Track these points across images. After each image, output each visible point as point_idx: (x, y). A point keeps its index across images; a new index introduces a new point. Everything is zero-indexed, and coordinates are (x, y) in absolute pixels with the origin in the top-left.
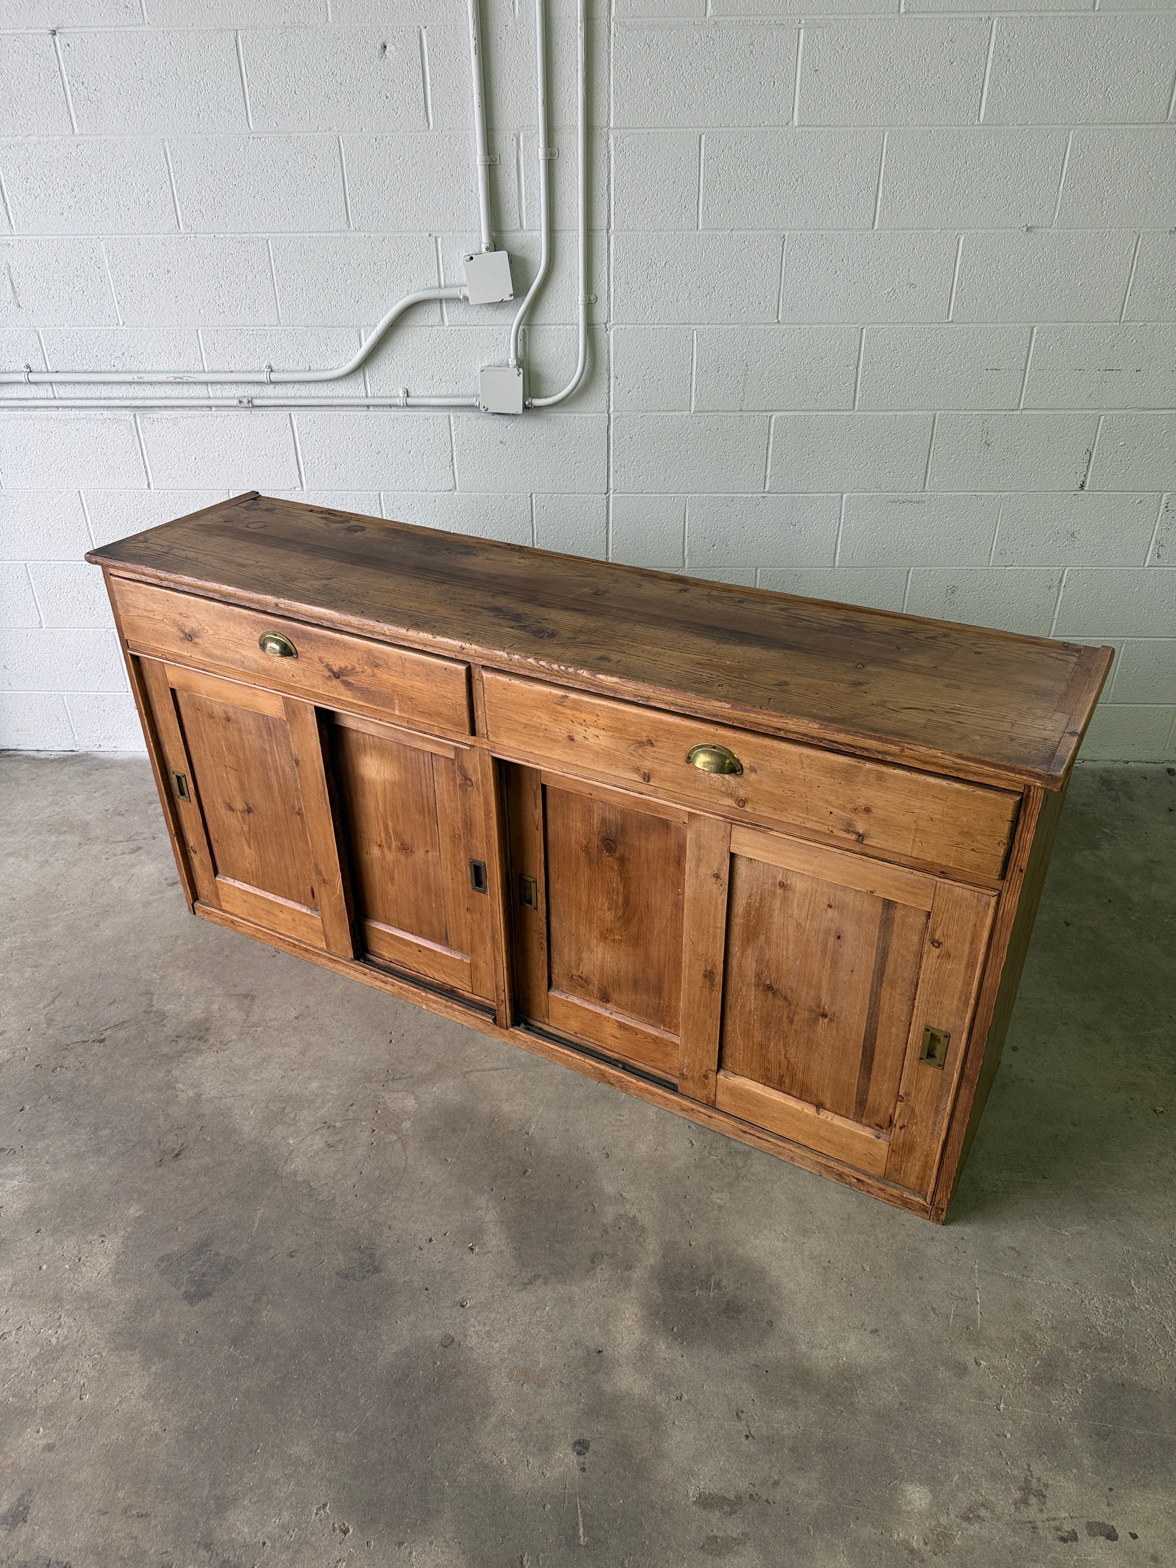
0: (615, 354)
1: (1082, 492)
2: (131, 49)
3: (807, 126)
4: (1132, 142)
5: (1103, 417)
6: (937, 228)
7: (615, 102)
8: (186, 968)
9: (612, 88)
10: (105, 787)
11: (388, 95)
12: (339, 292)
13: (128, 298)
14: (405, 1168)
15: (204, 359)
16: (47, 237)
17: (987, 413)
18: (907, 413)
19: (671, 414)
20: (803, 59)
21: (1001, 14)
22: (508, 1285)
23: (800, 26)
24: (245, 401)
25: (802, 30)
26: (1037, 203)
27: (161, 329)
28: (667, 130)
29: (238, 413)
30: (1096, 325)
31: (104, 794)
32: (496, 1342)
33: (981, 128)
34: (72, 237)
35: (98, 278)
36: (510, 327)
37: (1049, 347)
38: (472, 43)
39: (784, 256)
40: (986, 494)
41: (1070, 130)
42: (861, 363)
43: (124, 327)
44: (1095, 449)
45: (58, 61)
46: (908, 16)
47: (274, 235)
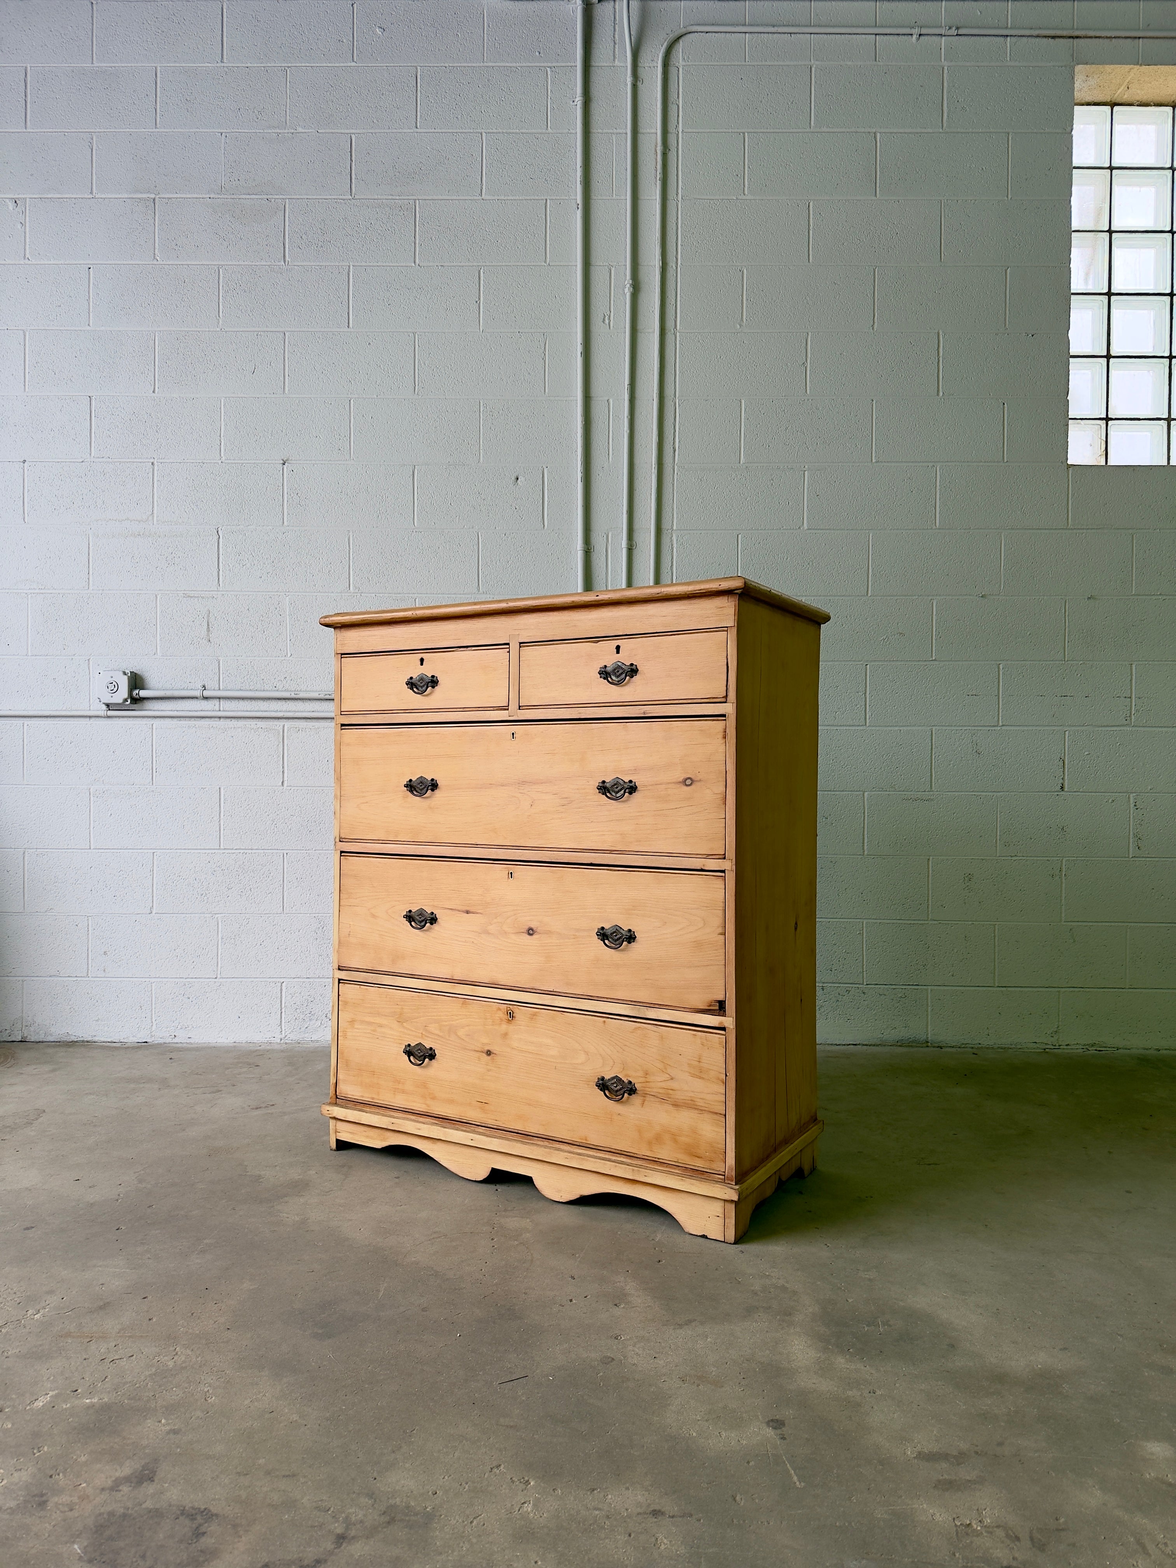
1: (1062, 793)
2: (337, 474)
3: (814, 529)
4: (1047, 540)
5: (1067, 732)
6: (915, 595)
7: (677, 514)
9: (675, 505)
11: (517, 507)
13: (299, 637)
16: (245, 593)
17: (973, 728)
18: (909, 728)
20: (808, 489)
22: (663, 1326)
23: (805, 469)
25: (806, 472)
26: (986, 579)
27: (321, 660)
28: (714, 532)
30: (1047, 663)
33: (938, 531)
34: (264, 593)
35: (279, 624)
37: (1014, 679)
38: (579, 475)
40: (983, 794)
41: (1002, 532)
42: (869, 690)
43: (290, 658)
44: (1066, 758)
45: (283, 480)
46: (878, 464)
47: (421, 595)
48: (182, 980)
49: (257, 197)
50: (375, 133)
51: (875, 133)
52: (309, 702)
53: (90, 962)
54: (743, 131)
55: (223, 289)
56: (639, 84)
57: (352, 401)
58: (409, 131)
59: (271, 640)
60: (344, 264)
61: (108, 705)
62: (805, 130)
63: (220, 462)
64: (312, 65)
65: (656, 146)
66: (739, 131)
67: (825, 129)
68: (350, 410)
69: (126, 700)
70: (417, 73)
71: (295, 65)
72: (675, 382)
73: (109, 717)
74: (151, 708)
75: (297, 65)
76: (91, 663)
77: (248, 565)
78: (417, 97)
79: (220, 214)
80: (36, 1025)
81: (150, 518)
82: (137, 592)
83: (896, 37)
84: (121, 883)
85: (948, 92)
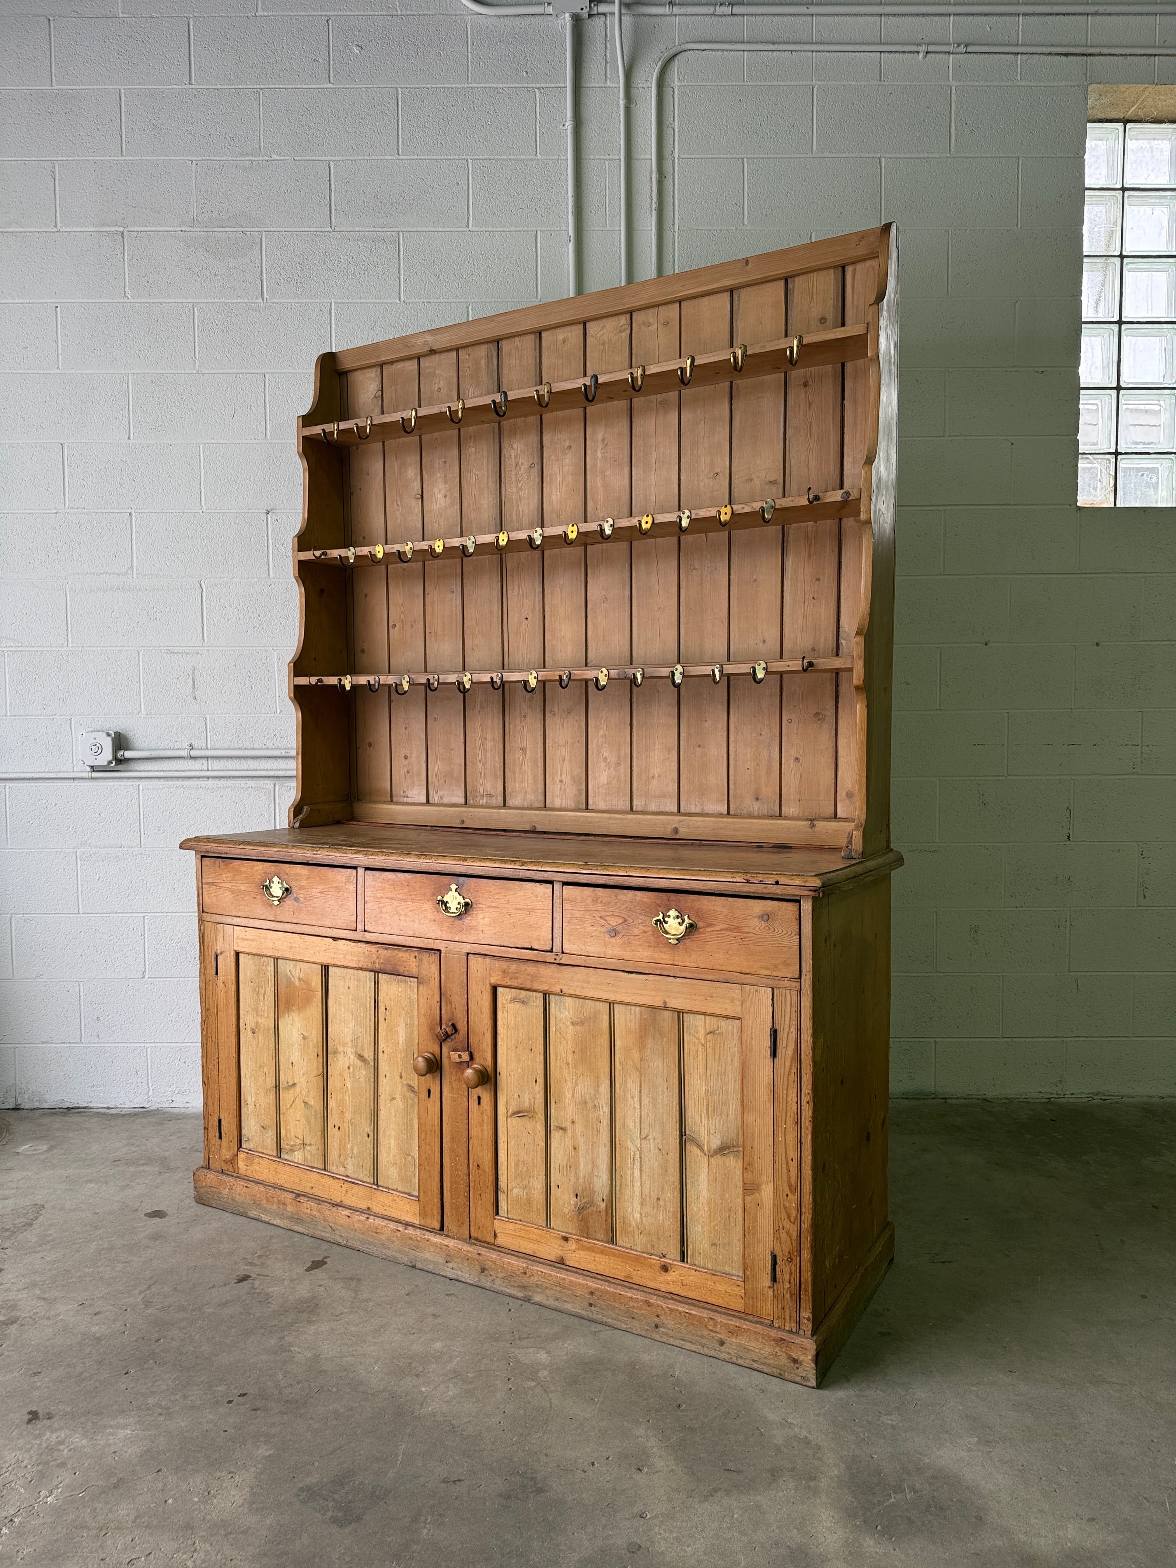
1: (1070, 843)
8: (285, 1259)
10: (179, 1132)
14: (551, 1407)
16: (231, 648)
22: (688, 1498)
26: (995, 626)
30: (1056, 711)
31: (179, 1137)
32: (688, 1546)
33: (945, 577)
34: (251, 648)
35: (267, 679)
37: (1021, 728)
43: (280, 715)
45: (267, 530)
48: (177, 1044)
49: (232, 229)
50: (355, 160)
51: (879, 158)
53: (83, 1028)
54: (743, 156)
55: (198, 329)
56: (633, 106)
58: (390, 157)
59: (259, 696)
60: (326, 300)
61: (92, 767)
62: (807, 156)
63: (201, 511)
64: (286, 86)
65: (651, 173)
66: (737, 156)
67: (827, 154)
69: (110, 762)
70: (397, 94)
71: (268, 86)
73: (93, 778)
74: (138, 769)
75: (271, 86)
76: (73, 722)
77: (234, 619)
78: (398, 121)
79: (192, 248)
80: (30, 1092)
81: (130, 571)
82: (118, 649)
83: (902, 55)
84: (112, 948)
85: (956, 114)
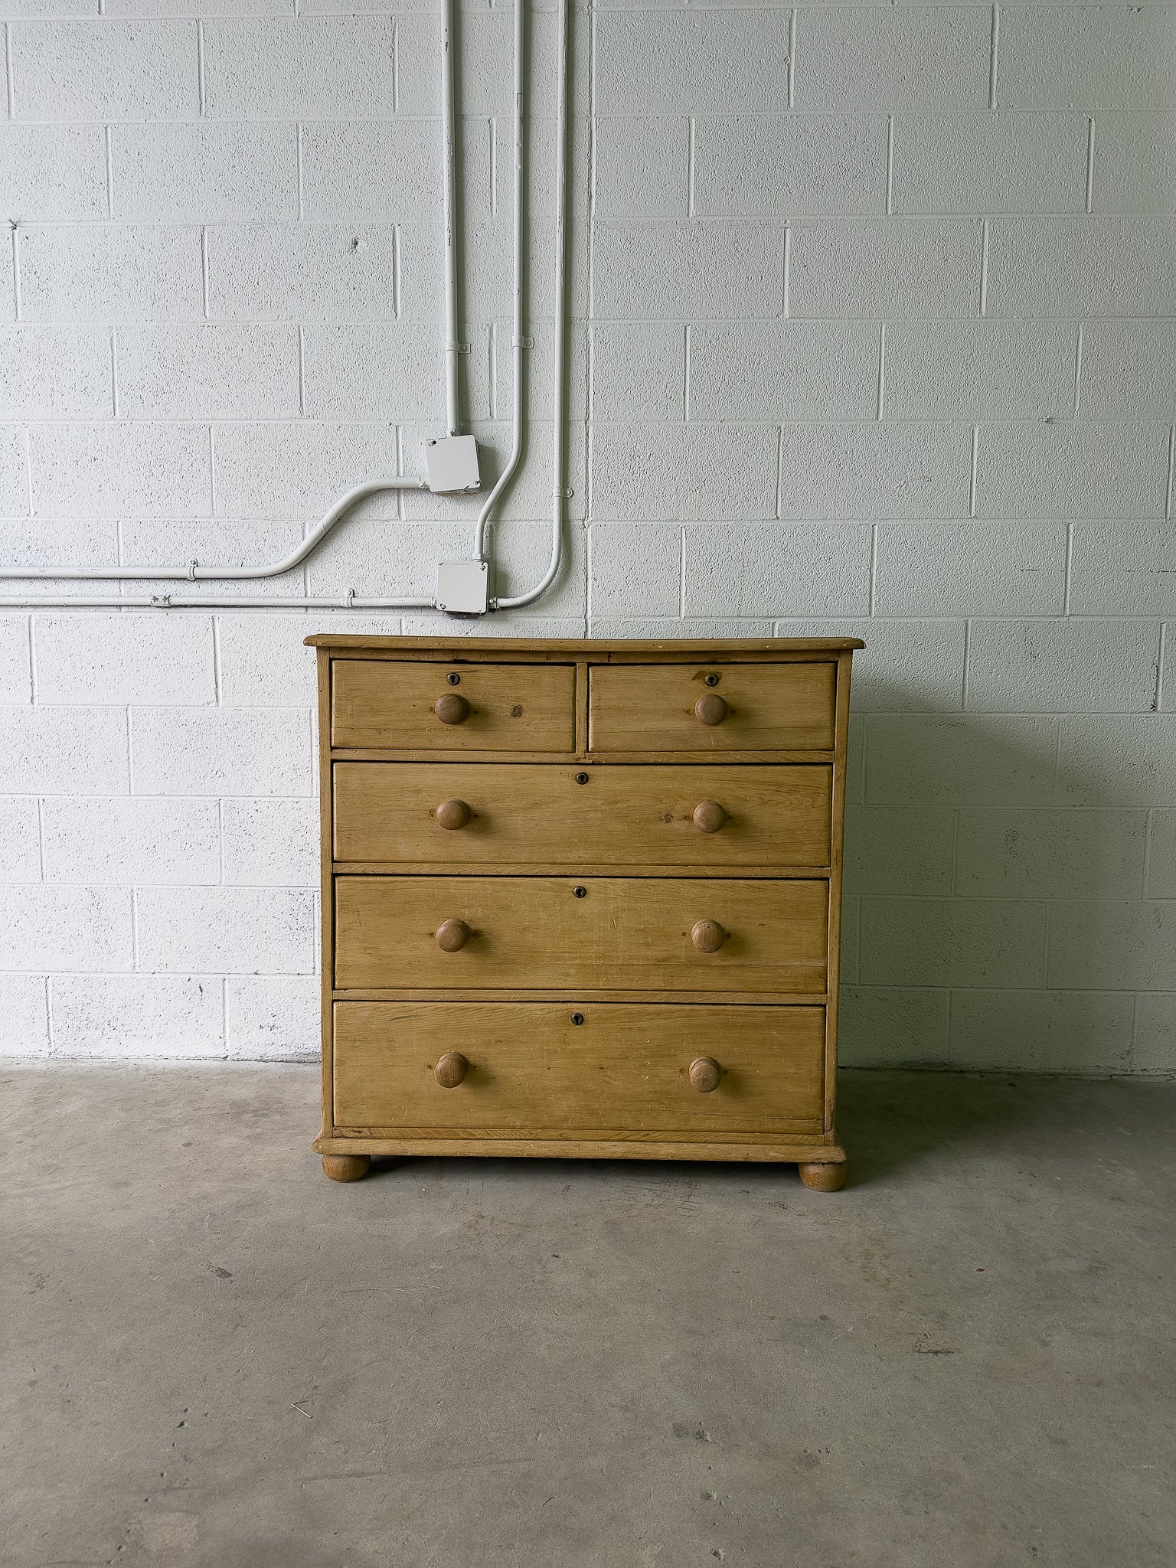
0: (594, 553)
2: (91, 242)
3: (799, 318)
4: (1147, 335)
5: (1164, 625)
7: (594, 294)
9: (591, 281)
11: (356, 286)
12: (285, 482)
13: (46, 487)
15: (121, 553)
17: (1028, 619)
18: (934, 620)
19: (659, 620)
20: (790, 256)
21: (992, 216)
23: (786, 225)
24: (161, 599)
25: (788, 230)
26: (1055, 394)
28: (650, 322)
29: (153, 614)
30: (1140, 521)
33: (985, 321)
35: (16, 468)
36: (475, 522)
37: (1090, 545)
38: (447, 235)
39: (781, 448)
40: (1039, 715)
41: (1079, 322)
42: (875, 563)
43: (35, 518)
44: (1162, 664)
45: (14, 252)
46: (896, 217)
47: (218, 422)
52: (64, 582)
57: (109, 129)
68: (107, 143)
72: (590, 90)
